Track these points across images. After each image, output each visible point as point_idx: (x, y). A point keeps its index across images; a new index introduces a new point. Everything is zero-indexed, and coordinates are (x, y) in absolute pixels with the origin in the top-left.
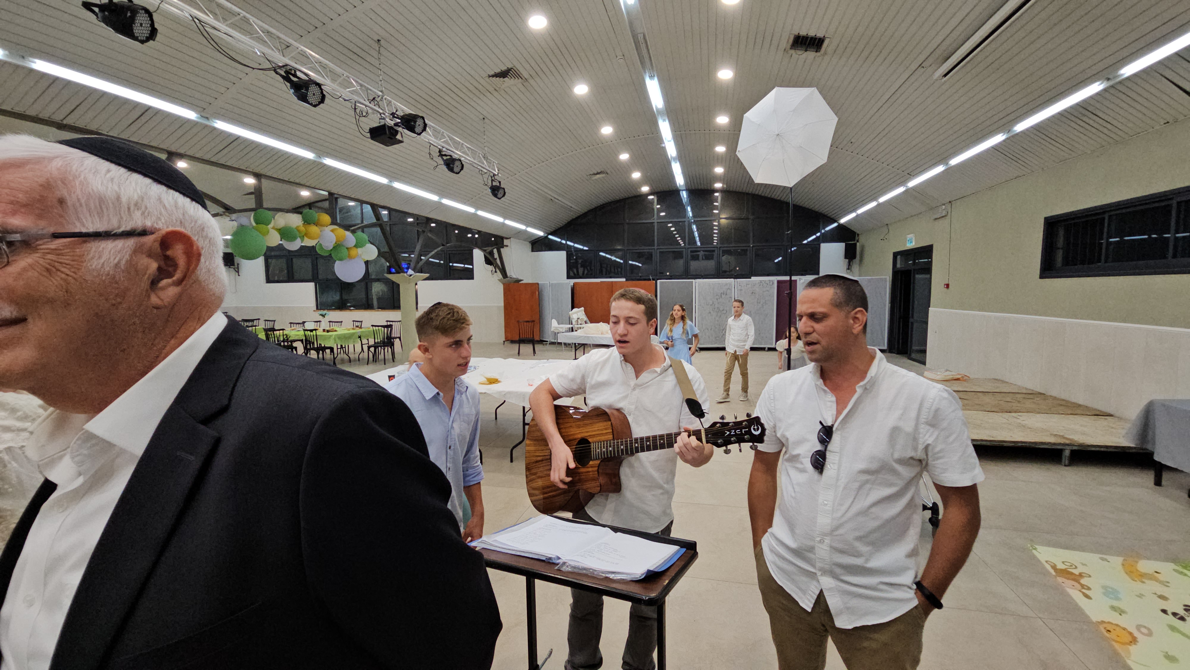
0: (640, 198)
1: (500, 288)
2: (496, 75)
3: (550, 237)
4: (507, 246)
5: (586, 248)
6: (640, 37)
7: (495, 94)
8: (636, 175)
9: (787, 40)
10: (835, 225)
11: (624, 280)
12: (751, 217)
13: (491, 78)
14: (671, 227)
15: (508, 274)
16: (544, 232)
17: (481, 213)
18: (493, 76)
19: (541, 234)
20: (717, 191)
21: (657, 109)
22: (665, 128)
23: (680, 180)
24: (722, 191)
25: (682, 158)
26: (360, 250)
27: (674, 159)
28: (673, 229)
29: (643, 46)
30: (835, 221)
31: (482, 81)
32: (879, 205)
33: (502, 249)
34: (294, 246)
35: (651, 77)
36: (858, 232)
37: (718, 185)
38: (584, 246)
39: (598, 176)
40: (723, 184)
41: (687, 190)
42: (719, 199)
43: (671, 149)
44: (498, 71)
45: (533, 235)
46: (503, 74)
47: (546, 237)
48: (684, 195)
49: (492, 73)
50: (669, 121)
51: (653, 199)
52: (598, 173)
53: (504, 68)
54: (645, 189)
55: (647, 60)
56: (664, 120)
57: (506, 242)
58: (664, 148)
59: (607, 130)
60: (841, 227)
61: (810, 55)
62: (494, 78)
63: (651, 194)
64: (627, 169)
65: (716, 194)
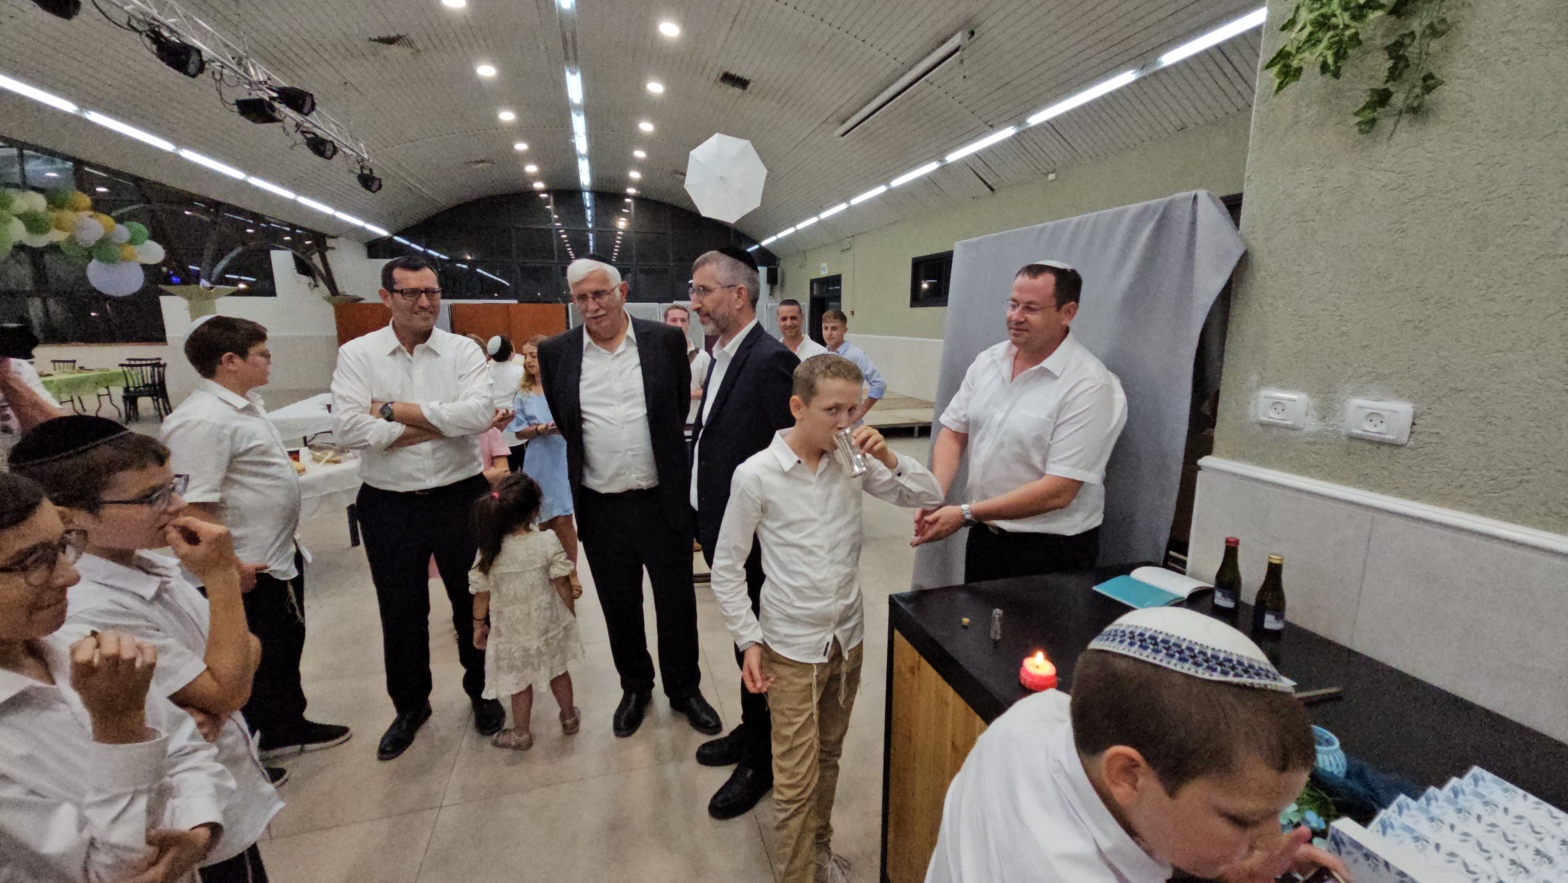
0: (533, 194)
1: (330, 310)
2: (381, 40)
3: (397, 238)
4: (333, 248)
5: (443, 257)
6: (569, 35)
7: (372, 59)
8: (531, 169)
9: (716, 73)
10: (757, 247)
11: (516, 302)
12: (670, 232)
13: (372, 43)
14: (563, 234)
15: (340, 290)
16: (389, 231)
17: (303, 200)
18: (375, 40)
19: (384, 233)
20: (628, 196)
21: (573, 103)
22: (579, 123)
23: (585, 178)
24: (634, 197)
25: (592, 157)
26: (136, 249)
27: (581, 156)
28: (564, 236)
29: (570, 44)
30: (755, 242)
31: (359, 43)
32: (796, 232)
33: (327, 253)
34: (40, 241)
35: (573, 73)
36: (778, 256)
37: (631, 191)
38: (441, 253)
39: (481, 165)
40: (637, 189)
41: (592, 191)
42: (632, 206)
43: (581, 144)
44: (384, 35)
45: (375, 234)
46: (390, 41)
47: (390, 240)
48: (587, 196)
49: (377, 37)
50: (585, 116)
51: (547, 199)
52: (482, 161)
53: (393, 34)
54: (539, 185)
55: (571, 54)
56: (578, 115)
57: (330, 242)
58: (574, 145)
59: (507, 116)
60: (761, 248)
61: (738, 91)
62: (376, 43)
63: (543, 192)
64: (520, 159)
65: (628, 200)
